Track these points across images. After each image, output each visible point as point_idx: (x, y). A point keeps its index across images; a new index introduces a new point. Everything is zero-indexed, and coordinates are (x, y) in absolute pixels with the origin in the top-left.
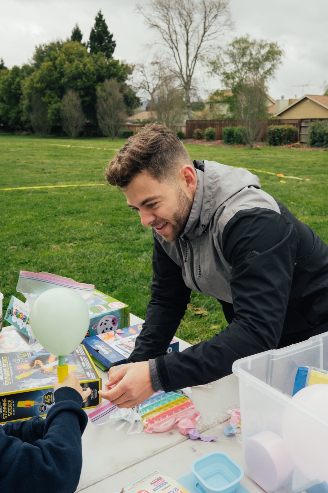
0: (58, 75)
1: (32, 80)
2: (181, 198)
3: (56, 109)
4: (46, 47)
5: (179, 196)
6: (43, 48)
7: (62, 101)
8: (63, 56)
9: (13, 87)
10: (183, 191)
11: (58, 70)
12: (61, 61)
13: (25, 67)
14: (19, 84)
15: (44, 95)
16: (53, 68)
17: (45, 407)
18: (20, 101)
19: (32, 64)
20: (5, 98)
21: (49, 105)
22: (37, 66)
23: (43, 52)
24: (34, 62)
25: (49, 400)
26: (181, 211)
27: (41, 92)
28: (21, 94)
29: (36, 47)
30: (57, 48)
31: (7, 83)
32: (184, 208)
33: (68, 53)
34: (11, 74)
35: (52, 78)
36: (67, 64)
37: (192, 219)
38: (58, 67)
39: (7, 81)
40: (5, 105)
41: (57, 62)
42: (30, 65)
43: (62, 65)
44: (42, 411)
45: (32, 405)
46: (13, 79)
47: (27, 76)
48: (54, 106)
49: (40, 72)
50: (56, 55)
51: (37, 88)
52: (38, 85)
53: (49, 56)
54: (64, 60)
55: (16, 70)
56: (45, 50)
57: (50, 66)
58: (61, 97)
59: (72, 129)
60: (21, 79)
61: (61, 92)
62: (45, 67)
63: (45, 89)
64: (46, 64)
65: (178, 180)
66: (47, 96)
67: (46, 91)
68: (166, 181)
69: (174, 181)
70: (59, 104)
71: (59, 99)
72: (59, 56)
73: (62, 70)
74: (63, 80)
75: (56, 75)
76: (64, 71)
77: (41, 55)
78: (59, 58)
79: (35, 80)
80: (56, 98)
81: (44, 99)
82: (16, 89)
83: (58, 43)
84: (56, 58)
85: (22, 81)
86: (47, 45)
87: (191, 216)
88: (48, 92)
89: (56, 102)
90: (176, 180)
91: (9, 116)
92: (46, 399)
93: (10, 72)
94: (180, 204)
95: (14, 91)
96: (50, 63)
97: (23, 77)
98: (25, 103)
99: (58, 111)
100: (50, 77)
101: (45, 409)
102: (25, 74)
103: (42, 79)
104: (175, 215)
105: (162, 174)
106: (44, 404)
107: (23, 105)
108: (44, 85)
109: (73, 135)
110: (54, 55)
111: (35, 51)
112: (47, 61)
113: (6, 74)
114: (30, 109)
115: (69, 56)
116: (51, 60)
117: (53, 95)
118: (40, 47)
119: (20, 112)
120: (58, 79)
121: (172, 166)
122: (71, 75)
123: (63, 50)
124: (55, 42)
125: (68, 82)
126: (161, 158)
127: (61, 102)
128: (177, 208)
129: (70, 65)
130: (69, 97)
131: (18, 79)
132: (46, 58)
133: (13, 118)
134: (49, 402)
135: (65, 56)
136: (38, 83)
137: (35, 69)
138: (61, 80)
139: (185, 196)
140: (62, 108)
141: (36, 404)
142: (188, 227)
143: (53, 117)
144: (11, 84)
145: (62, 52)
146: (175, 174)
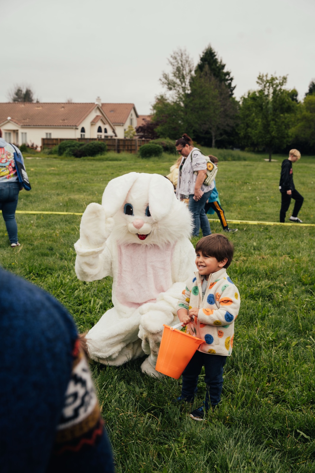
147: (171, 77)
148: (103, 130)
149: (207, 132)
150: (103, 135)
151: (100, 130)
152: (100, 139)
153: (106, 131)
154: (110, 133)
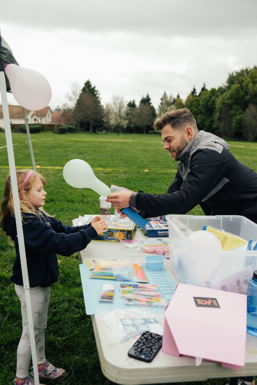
0: (244, 94)
1: (224, 98)
2: (183, 140)
3: (239, 119)
4: (237, 73)
5: (182, 139)
6: (234, 75)
7: (245, 113)
8: (249, 79)
9: (209, 103)
10: (185, 138)
11: (244, 90)
12: (247, 83)
13: (220, 89)
14: (214, 101)
15: (231, 109)
16: (240, 89)
17: (108, 237)
18: (214, 113)
19: (225, 86)
20: (203, 111)
21: (234, 116)
22: (229, 88)
23: (234, 77)
24: (227, 85)
25: (110, 234)
26: (181, 146)
27: (230, 107)
28: (215, 108)
29: (229, 74)
30: (245, 74)
31: (205, 101)
32: (183, 145)
33: (253, 77)
34: (209, 94)
35: (239, 96)
36: (251, 85)
37: (185, 151)
38: (244, 87)
39: (206, 98)
40: (203, 116)
41: (244, 84)
42: (223, 87)
43: (247, 86)
44: (106, 239)
45: (102, 235)
46: (210, 97)
47: (220, 95)
48: (238, 117)
49: (230, 91)
50: (243, 79)
51: (227, 104)
52: (229, 102)
53: (238, 80)
54: (249, 82)
55: (213, 91)
56: (236, 76)
57: (238, 87)
58: (244, 110)
59: (250, 135)
60: (216, 98)
61: (245, 106)
62: (234, 88)
63: (233, 104)
64: (236, 86)
65: (184, 132)
66: (234, 109)
67: (233, 106)
68: (177, 131)
69: (181, 132)
70: (242, 115)
71: (242, 112)
72: (246, 79)
73: (247, 90)
74: (247, 97)
75: (242, 93)
76: (248, 91)
77: (233, 79)
78: (245, 81)
79: (226, 98)
80: (241, 111)
81: (231, 112)
82: (211, 105)
83: (247, 70)
84: (243, 82)
85: (217, 99)
86: (238, 72)
87: (185, 149)
88: (235, 107)
89: (240, 114)
90: (183, 132)
91: (205, 124)
92: (108, 234)
93: (209, 93)
94: (181, 143)
95: (209, 106)
96: (238, 85)
97: (218, 96)
98: (217, 115)
99: (241, 120)
100: (237, 95)
101: (108, 238)
102: (219, 94)
103: (231, 97)
104: (178, 147)
105: (176, 127)
106: (107, 236)
107: (215, 116)
108: (232, 102)
109: (250, 139)
110: (242, 79)
111: (228, 77)
112: (237, 83)
113: (206, 94)
114: (220, 119)
115: (253, 79)
116: (239, 83)
117: (238, 109)
118: (232, 73)
119: (213, 121)
120: (243, 97)
121: (182, 125)
122: (253, 93)
123: (250, 75)
124: (244, 69)
125: (251, 98)
126: (178, 120)
127: (243, 114)
128: (179, 144)
129: (253, 86)
130: (250, 110)
131: (213, 98)
132: (236, 82)
133: (207, 125)
134: (109, 235)
135: (251, 79)
136: (228, 99)
137: (227, 90)
138: (245, 97)
139: (185, 140)
140: (244, 118)
141: (104, 235)
142: (182, 154)
143: (237, 126)
144: (208, 101)
145: (249, 77)
146: (182, 129)
147: (71, 94)
148: (37, 120)
149: (88, 121)
150: (37, 122)
151: (35, 120)
152: (35, 124)
153: (38, 120)
154: (40, 121)
